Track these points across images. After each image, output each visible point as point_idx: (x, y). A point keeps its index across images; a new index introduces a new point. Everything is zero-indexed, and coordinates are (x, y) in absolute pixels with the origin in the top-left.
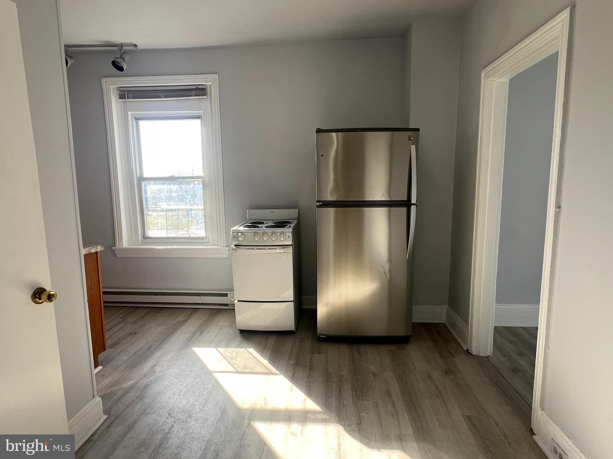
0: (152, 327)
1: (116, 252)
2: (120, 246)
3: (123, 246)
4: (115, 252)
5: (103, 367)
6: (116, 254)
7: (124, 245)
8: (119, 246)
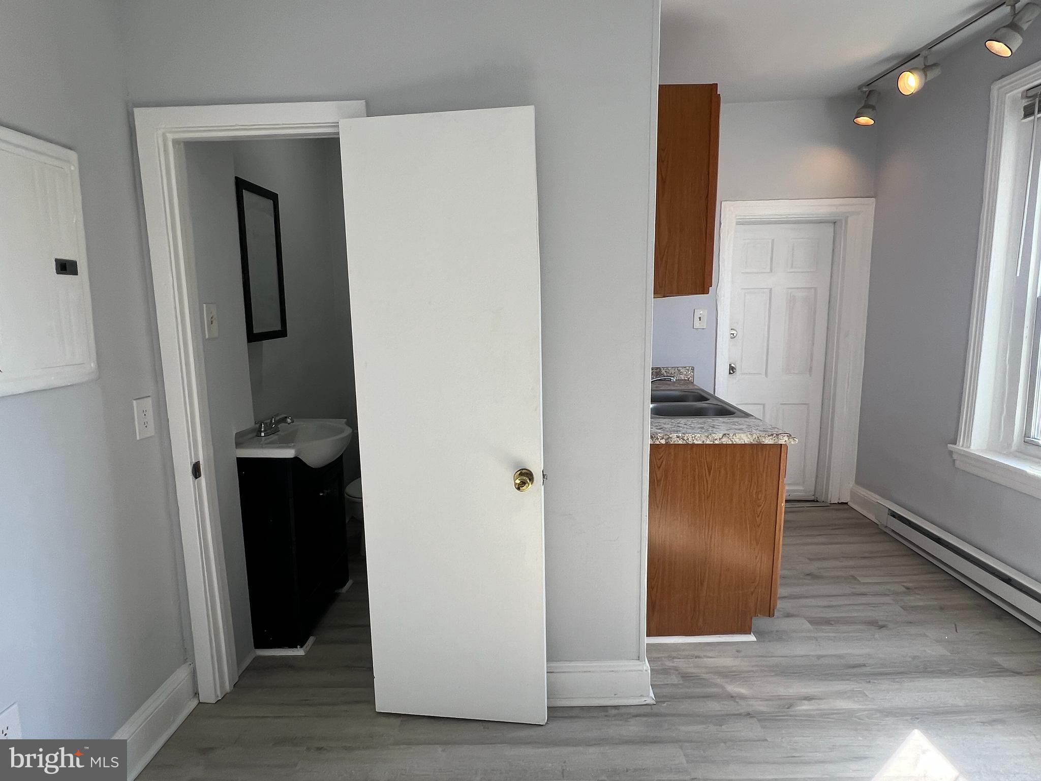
0: (927, 636)
1: (955, 456)
2: (965, 446)
3: (970, 447)
4: (953, 456)
5: (757, 641)
6: (954, 461)
7: (972, 444)
8: (962, 446)
